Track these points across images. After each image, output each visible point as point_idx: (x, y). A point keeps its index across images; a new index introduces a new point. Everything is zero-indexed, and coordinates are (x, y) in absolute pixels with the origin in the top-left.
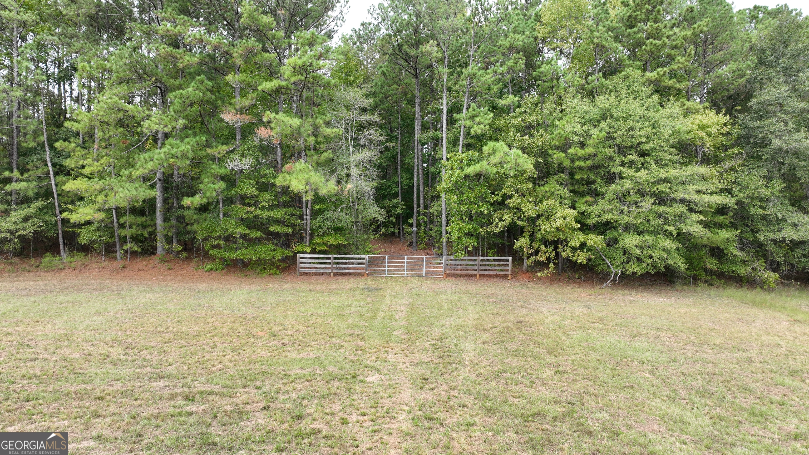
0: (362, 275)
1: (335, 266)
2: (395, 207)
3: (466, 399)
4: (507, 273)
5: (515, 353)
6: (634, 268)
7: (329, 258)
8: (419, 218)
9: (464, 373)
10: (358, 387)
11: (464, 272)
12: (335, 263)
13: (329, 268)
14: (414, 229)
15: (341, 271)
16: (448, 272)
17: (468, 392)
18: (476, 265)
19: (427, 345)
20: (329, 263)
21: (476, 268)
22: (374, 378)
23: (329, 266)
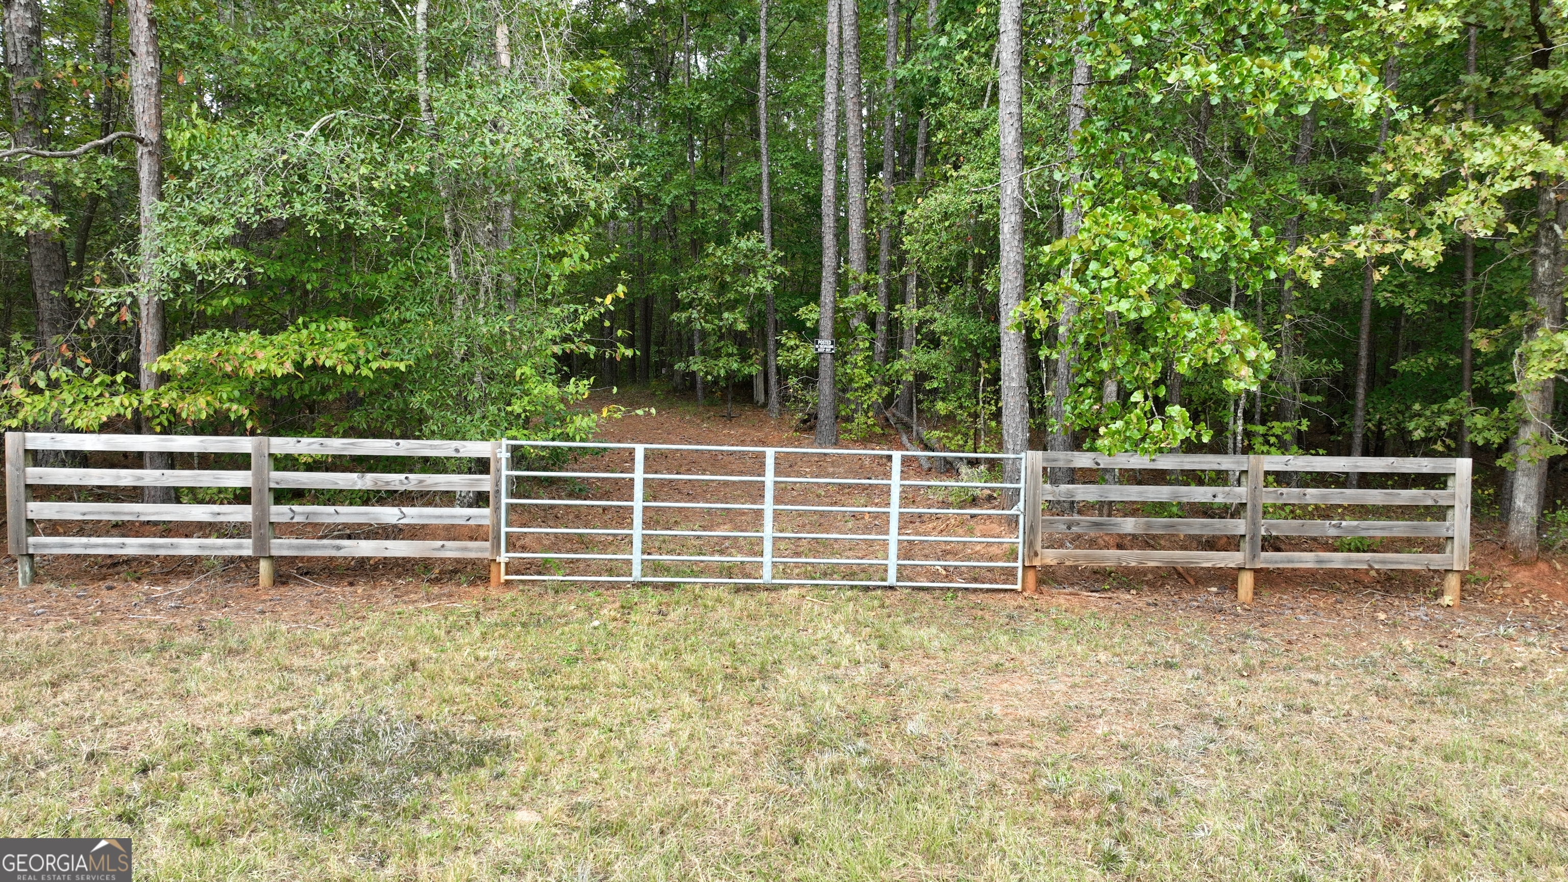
0: (475, 575)
1: (280, 513)
2: (745, 269)
4: (1435, 560)
7: (240, 462)
8: (849, 302)
11: (1155, 558)
12: (282, 496)
13: (239, 530)
14: (825, 345)
15: (324, 548)
16: (1050, 557)
18: (1237, 511)
20: (242, 496)
21: (1239, 526)
23: (242, 513)
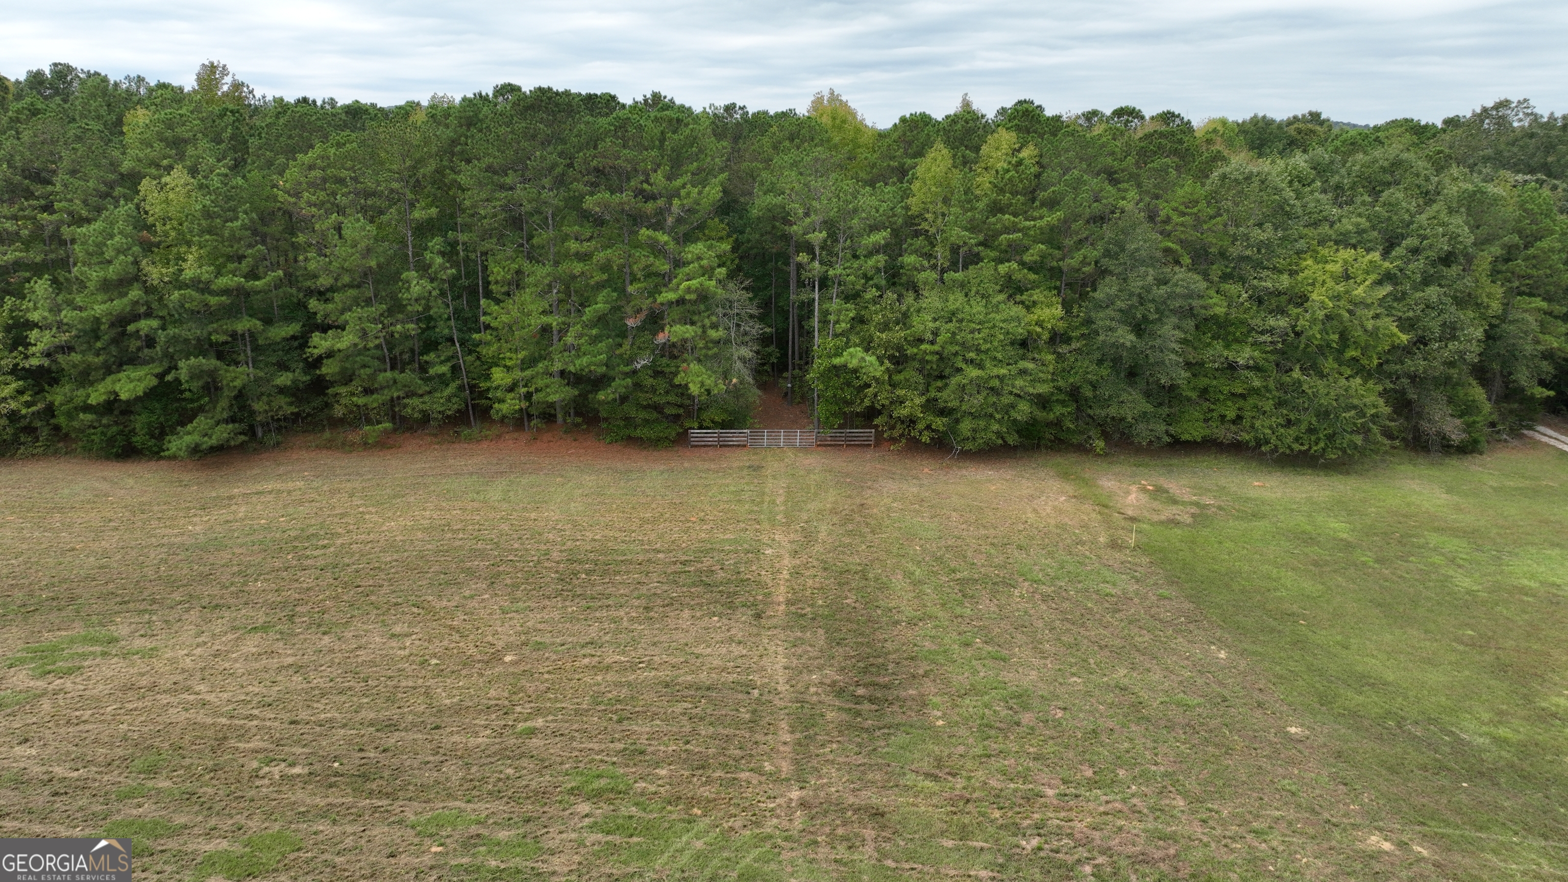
0: (745, 446)
3: (815, 563)
5: (850, 533)
6: (969, 446)
9: (818, 548)
10: (762, 557)
17: (818, 559)
19: (798, 527)
22: (769, 552)
